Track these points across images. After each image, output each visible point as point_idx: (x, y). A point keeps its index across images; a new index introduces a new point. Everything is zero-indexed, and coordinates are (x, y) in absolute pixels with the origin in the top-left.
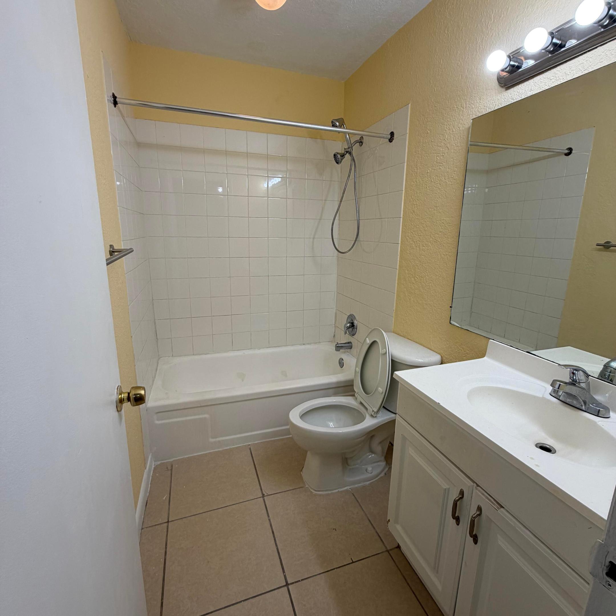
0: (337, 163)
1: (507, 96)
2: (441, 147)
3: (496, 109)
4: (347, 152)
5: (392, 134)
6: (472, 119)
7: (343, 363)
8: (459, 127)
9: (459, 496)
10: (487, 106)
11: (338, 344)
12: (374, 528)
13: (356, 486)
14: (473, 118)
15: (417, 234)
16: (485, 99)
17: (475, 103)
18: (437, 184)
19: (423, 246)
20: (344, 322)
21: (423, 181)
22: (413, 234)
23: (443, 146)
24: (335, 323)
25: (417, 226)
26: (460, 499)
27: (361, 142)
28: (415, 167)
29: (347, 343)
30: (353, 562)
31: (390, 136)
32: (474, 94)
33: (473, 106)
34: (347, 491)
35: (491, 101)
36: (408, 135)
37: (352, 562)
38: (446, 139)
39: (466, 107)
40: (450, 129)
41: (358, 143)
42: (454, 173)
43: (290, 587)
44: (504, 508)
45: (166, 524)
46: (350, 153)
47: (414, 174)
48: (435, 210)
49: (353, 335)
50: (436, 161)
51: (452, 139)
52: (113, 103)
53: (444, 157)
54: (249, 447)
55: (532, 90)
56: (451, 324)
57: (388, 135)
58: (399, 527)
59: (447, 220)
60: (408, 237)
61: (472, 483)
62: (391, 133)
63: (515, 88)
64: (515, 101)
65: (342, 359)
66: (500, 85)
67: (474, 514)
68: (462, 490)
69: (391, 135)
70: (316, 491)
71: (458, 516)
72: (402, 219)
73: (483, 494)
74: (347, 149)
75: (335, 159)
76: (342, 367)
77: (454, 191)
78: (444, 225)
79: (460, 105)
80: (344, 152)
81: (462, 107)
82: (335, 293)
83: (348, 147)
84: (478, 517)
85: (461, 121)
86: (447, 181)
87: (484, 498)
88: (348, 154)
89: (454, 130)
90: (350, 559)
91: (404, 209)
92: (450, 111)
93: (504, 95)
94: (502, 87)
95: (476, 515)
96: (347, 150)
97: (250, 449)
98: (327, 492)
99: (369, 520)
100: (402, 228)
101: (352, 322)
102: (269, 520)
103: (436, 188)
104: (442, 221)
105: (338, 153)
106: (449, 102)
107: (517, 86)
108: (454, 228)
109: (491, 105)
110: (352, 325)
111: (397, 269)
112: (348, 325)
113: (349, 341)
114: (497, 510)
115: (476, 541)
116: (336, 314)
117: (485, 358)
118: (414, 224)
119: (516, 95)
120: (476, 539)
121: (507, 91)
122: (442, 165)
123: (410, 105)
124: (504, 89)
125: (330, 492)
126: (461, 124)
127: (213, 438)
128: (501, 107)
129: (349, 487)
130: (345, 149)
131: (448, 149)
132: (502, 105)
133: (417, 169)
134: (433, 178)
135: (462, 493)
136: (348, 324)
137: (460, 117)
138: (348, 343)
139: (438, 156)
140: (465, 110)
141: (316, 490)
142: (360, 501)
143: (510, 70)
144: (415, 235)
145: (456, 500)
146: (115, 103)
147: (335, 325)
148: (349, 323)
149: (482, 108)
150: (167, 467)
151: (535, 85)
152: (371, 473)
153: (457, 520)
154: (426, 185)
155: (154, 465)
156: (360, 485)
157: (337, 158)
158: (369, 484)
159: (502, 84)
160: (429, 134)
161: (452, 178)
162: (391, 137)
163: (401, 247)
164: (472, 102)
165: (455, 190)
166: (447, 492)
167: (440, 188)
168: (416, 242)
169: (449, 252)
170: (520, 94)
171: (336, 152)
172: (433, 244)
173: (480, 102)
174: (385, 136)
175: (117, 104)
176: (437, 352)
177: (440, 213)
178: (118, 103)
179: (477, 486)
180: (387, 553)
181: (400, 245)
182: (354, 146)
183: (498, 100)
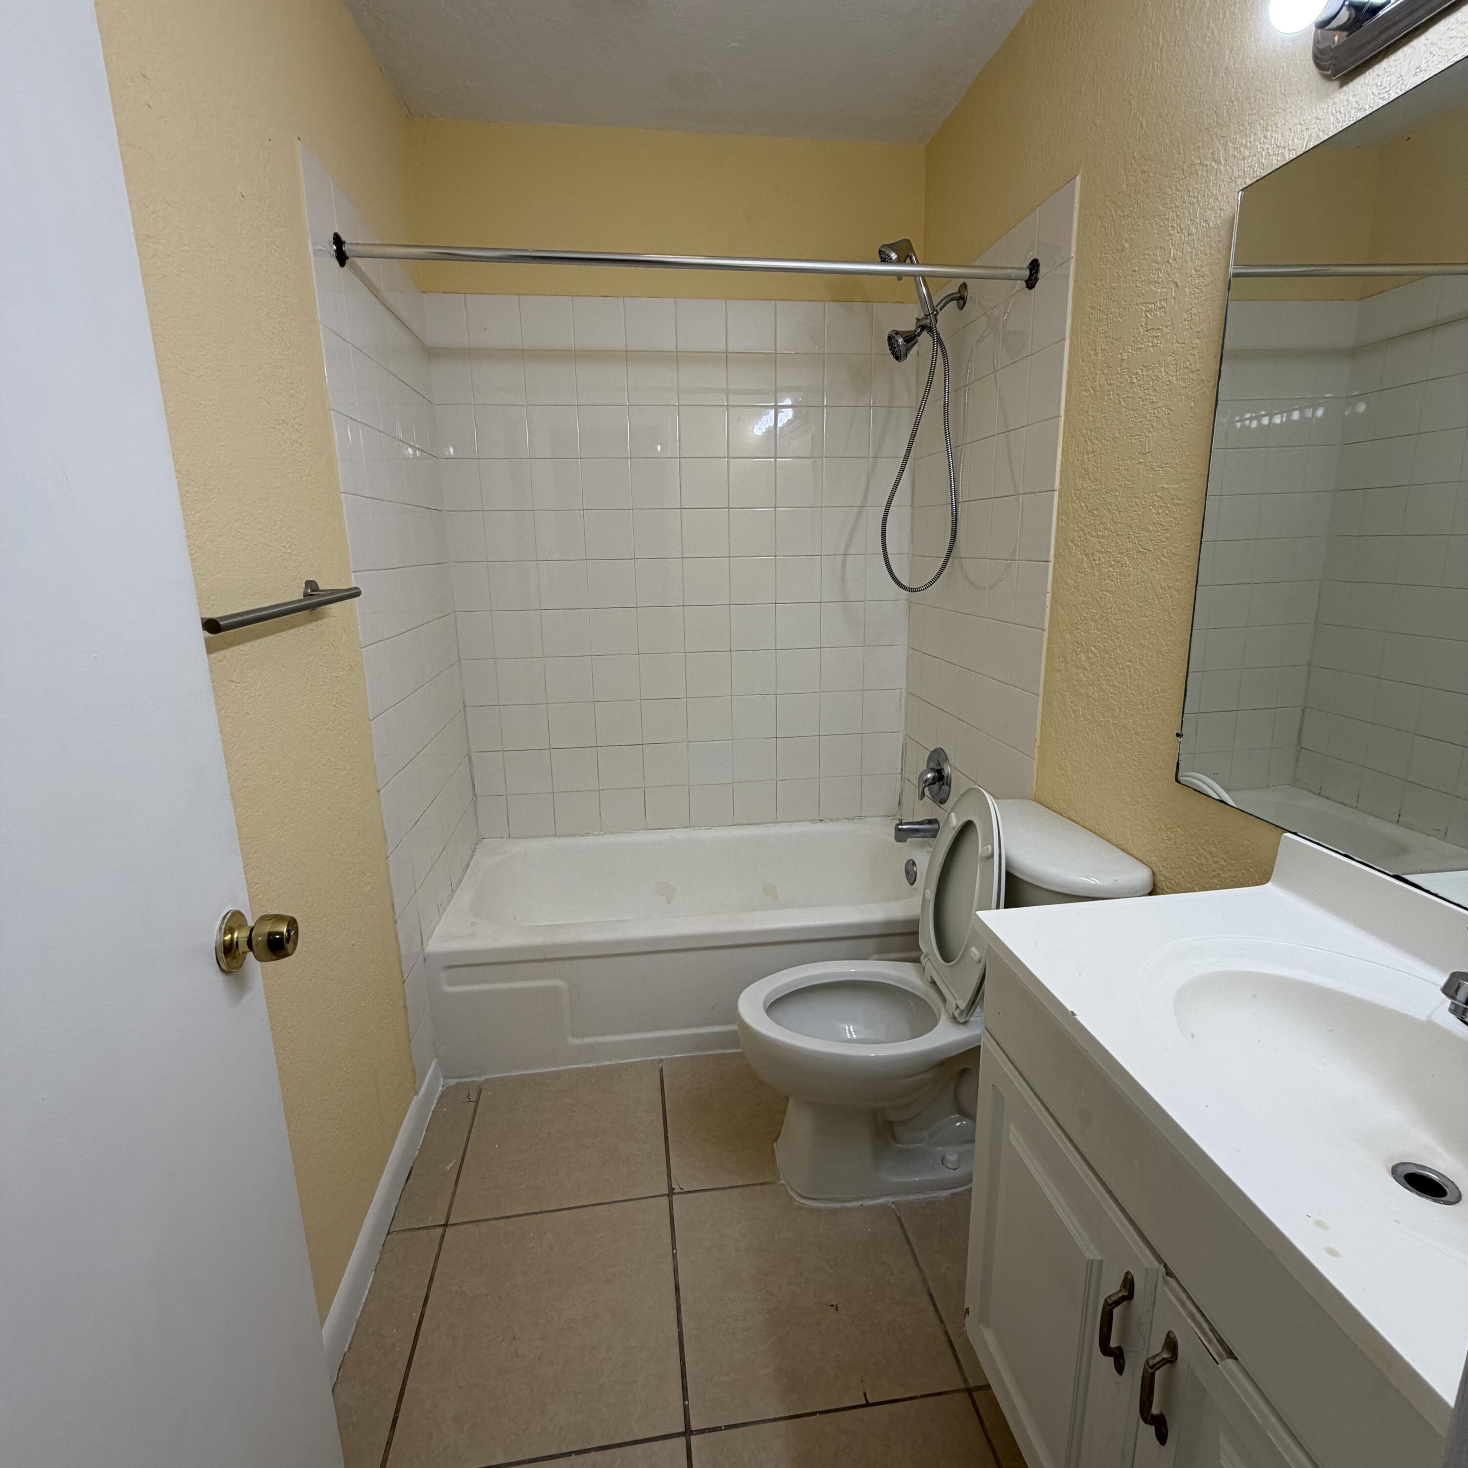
0: (897, 358)
1: (1346, 103)
2: (1157, 285)
3: (1311, 146)
4: (923, 328)
5: (1034, 266)
6: (1242, 190)
7: (916, 873)
8: (1206, 221)
9: (1120, 1290)
10: (1286, 145)
11: (901, 824)
13: (912, 1197)
14: (1245, 186)
15: (1095, 534)
16: (1279, 125)
17: (1250, 142)
18: (1148, 389)
19: (1111, 566)
20: (920, 766)
21: (1111, 384)
22: (1085, 535)
23: (1162, 281)
24: (902, 769)
25: (1095, 512)
26: (1123, 1301)
27: (961, 299)
28: (1092, 349)
29: (926, 822)
30: (868, 1405)
31: (1027, 273)
32: (1249, 115)
33: (1247, 153)
34: (884, 1206)
35: (1298, 126)
36: (1073, 263)
37: (864, 1402)
38: (1171, 261)
39: (1225, 160)
40: (1181, 230)
41: (955, 302)
42: (1191, 354)
43: (694, 1439)
44: (1236, 1359)
45: (440, 1231)
46: (930, 329)
47: (1089, 368)
48: (1140, 463)
49: (943, 801)
50: (1144, 324)
51: (1188, 259)
52: (336, 257)
53: (1165, 313)
54: (660, 1066)
55: (1421, 71)
56: (1178, 782)
57: (1023, 269)
59: (1170, 490)
60: (1072, 541)
61: (1156, 1263)
62: (1031, 264)
63: (1367, 73)
64: (1368, 112)
65: (914, 864)
66: (1320, 73)
67: (1154, 1357)
68: (1129, 1277)
69: (1031, 270)
70: (803, 1197)
71: (1119, 1349)
72: (1056, 494)
73: (1183, 1305)
74: (923, 319)
75: (891, 349)
76: (913, 884)
77: (1192, 404)
78: (1165, 503)
79: (1210, 155)
80: (917, 328)
81: (1215, 161)
82: (901, 693)
83: (924, 316)
84: (1164, 1367)
85: (1211, 200)
86: (1174, 378)
87: (1184, 1314)
88: (925, 333)
89: (1194, 230)
90: (862, 1393)
91: (1062, 466)
92: (1183, 177)
93: (1334, 103)
94: (1328, 78)
95: (1158, 1359)
96: (923, 323)
97: (661, 1071)
98: (831, 1205)
99: (931, 1296)
100: (1058, 518)
101: (939, 768)
102: (674, 1256)
103: (1143, 401)
104: (1159, 494)
105: (897, 333)
106: (1180, 154)
107: (1376, 67)
108: (1189, 511)
109: (1296, 140)
110: (940, 778)
111: (1045, 630)
112: (929, 776)
113: (933, 818)
114: (1218, 1360)
115: (1162, 1437)
116: (905, 746)
117: (1269, 885)
118: (1087, 506)
119: (1373, 94)
120: (1164, 1430)
121: (1345, 88)
122: (1160, 334)
123: (1078, 178)
124: (1336, 84)
125: (837, 1205)
126: (1212, 209)
127: (575, 1036)
128: (1326, 137)
129: (891, 1199)
130: (918, 320)
131: (1177, 286)
132: (1328, 135)
133: (1096, 354)
134: (1137, 373)
135: (1129, 1283)
136: (928, 772)
137: (1210, 190)
138: (930, 822)
139: (1150, 311)
140: (1222, 168)
141: (803, 1194)
142: (913, 1240)
143: (1350, 22)
144: (1089, 537)
145: (1110, 1302)
146: (342, 258)
147: (902, 774)
148: (933, 770)
149: (1271, 153)
150: (469, 1095)
151: (1431, 53)
152: (955, 1169)
153: (1118, 1357)
154: (1118, 394)
155: (443, 1086)
156: (922, 1196)
157: (896, 346)
158: (945, 1197)
159: (1328, 70)
160: (1128, 250)
161: (1187, 368)
162: (1031, 275)
163: (1054, 569)
164: (1244, 142)
165: (1194, 402)
166: (1095, 1268)
167: (1155, 400)
168: (1092, 554)
169: (1177, 580)
170: (1385, 88)
171: (893, 331)
172: (1134, 559)
173: (1265, 137)
174: (1014, 273)
175: (348, 258)
176: (1141, 861)
177: (1154, 470)
178: (348, 254)
179: (1167, 1274)
180: (966, 1394)
181: (1051, 565)
182: (941, 309)
183: (1318, 121)
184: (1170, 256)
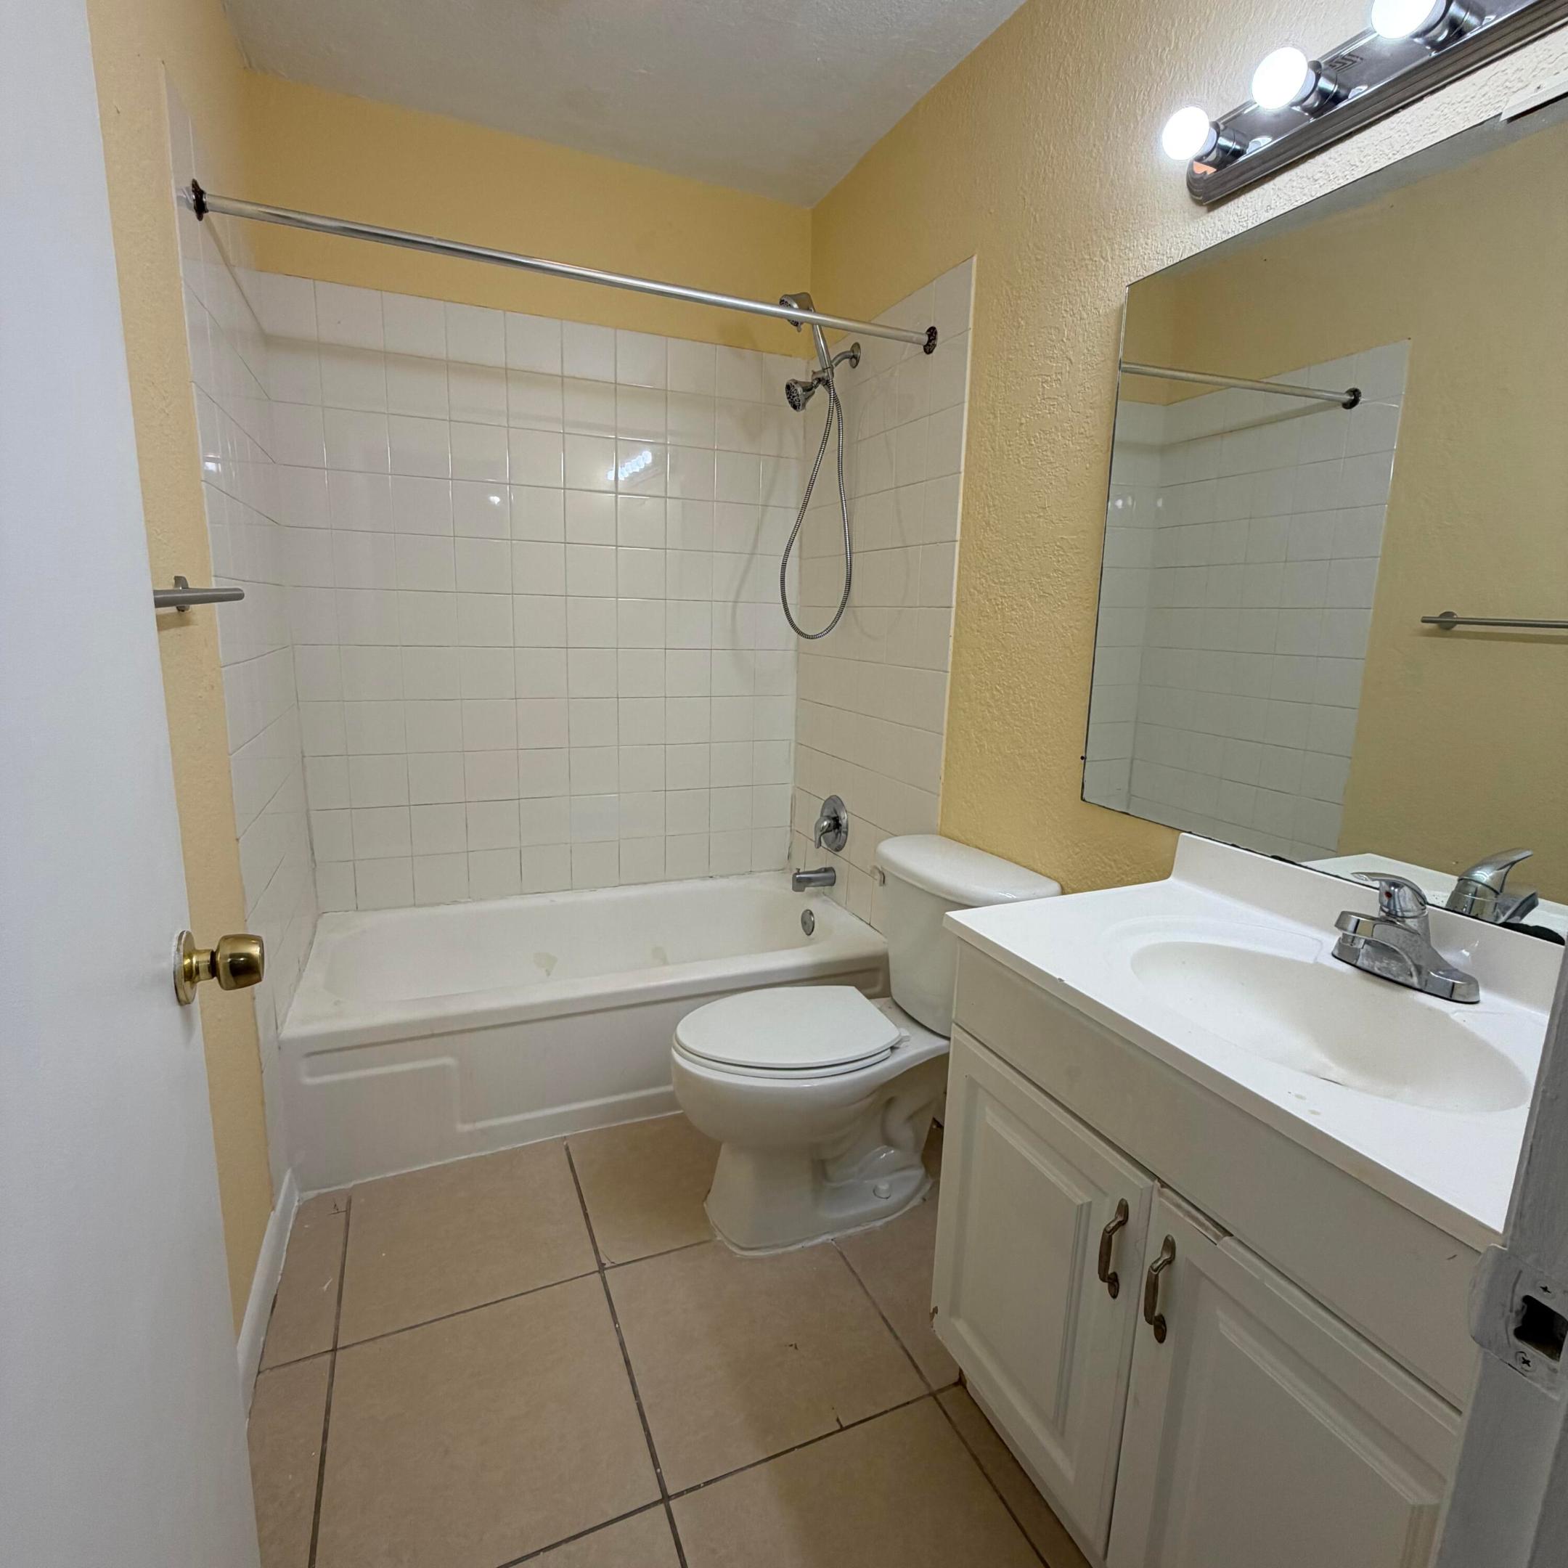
0: (795, 407)
1: (1213, 225)
2: (1052, 360)
3: (1186, 257)
4: (820, 380)
5: (932, 332)
6: (1129, 286)
7: (813, 923)
8: (1096, 309)
9: (1116, 1218)
10: (1165, 253)
11: (799, 873)
12: (897, 1338)
13: (851, 1231)
14: (1130, 283)
15: (997, 581)
16: (1158, 235)
17: (1134, 246)
18: (1046, 451)
19: (1013, 610)
20: (814, 817)
21: (1010, 445)
22: (987, 581)
23: (1057, 357)
24: (791, 822)
25: (997, 561)
26: (1119, 1227)
27: (853, 357)
28: (991, 413)
29: (823, 870)
30: (842, 1429)
31: (926, 339)
32: (1132, 224)
33: (1131, 255)
34: (824, 1244)
35: (1175, 239)
36: (970, 334)
37: (838, 1428)
38: (1065, 340)
39: (1112, 258)
40: (1074, 314)
41: (848, 360)
42: (1085, 422)
43: (672, 1503)
44: (1231, 1235)
45: (328, 1357)
46: (827, 383)
47: (988, 430)
48: (1040, 517)
49: (839, 849)
50: (1041, 394)
51: (1081, 340)
52: (195, 208)
53: (1060, 384)
54: (565, 1143)
55: (1271, 209)
56: (1084, 800)
57: (922, 334)
58: (961, 1326)
59: (1070, 541)
60: (975, 588)
61: (1149, 1182)
62: (929, 330)
63: (1229, 204)
64: (1231, 236)
65: (811, 914)
66: (1192, 198)
67: (1156, 1262)
68: (1124, 1203)
69: (929, 336)
70: (743, 1249)
71: (1115, 1274)
72: (957, 544)
73: (1178, 1206)
74: (819, 372)
75: (788, 398)
76: (810, 934)
77: (1088, 465)
78: (1064, 552)
79: (1098, 253)
80: (813, 380)
81: (1103, 258)
82: (790, 743)
83: (821, 369)
84: (1165, 1268)
85: (1101, 292)
86: (1070, 442)
87: (1181, 1215)
88: (820, 386)
89: (1085, 316)
90: (835, 1419)
91: (963, 519)
92: (1074, 269)
93: (1203, 224)
94: (1199, 203)
95: (1160, 1262)
96: (820, 376)
97: (567, 1149)
98: (773, 1252)
99: (883, 1318)
100: (959, 567)
101: (834, 815)
102: (618, 1331)
103: (1041, 461)
104: (1058, 544)
105: (796, 382)
106: (1071, 248)
107: (1236, 201)
108: (1087, 558)
109: (1173, 250)
110: (836, 824)
111: (947, 672)
112: (825, 823)
113: (828, 866)
114: (1215, 1241)
115: (1161, 1335)
116: (793, 797)
117: (1171, 879)
118: (989, 556)
119: (1235, 221)
120: (1164, 1328)
121: (1211, 214)
122: (1056, 403)
123: (975, 258)
124: (1205, 209)
125: (780, 1251)
126: (1101, 299)
127: (464, 1121)
128: (1198, 251)
129: (829, 1237)
130: (814, 373)
131: (1071, 363)
132: (1199, 248)
133: (996, 417)
134: (1036, 436)
135: (1123, 1209)
136: (825, 820)
137: (1099, 283)
138: (826, 870)
139: (1046, 381)
140: (1110, 265)
141: (744, 1245)
142: (857, 1271)
143: (1219, 159)
144: (990, 583)
145: (1109, 1230)
146: (200, 208)
147: (791, 826)
148: (828, 817)
149: (1152, 258)
150: (335, 1205)
151: (1278, 196)
152: (887, 1198)
153: (1113, 1282)
154: (1017, 455)
155: (299, 1201)
156: (859, 1229)
157: (795, 395)
158: (881, 1227)
159: (1199, 196)
160: (1024, 327)
161: (1082, 433)
162: (930, 341)
163: (956, 614)
164: (1128, 245)
165: (1089, 463)
166: (1084, 1212)
167: (1052, 461)
168: (995, 599)
169: (1078, 621)
170: (1244, 218)
171: (793, 380)
172: (1035, 602)
173: (1146, 244)
174: (915, 337)
175: (207, 211)
176: (1049, 877)
177: (1052, 522)
178: (208, 207)
179: (1162, 1186)
180: (932, 1398)
181: (954, 609)
182: (836, 365)
183: (1191, 237)
184: (1064, 336)
